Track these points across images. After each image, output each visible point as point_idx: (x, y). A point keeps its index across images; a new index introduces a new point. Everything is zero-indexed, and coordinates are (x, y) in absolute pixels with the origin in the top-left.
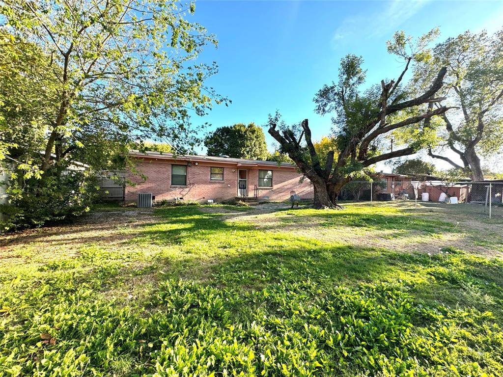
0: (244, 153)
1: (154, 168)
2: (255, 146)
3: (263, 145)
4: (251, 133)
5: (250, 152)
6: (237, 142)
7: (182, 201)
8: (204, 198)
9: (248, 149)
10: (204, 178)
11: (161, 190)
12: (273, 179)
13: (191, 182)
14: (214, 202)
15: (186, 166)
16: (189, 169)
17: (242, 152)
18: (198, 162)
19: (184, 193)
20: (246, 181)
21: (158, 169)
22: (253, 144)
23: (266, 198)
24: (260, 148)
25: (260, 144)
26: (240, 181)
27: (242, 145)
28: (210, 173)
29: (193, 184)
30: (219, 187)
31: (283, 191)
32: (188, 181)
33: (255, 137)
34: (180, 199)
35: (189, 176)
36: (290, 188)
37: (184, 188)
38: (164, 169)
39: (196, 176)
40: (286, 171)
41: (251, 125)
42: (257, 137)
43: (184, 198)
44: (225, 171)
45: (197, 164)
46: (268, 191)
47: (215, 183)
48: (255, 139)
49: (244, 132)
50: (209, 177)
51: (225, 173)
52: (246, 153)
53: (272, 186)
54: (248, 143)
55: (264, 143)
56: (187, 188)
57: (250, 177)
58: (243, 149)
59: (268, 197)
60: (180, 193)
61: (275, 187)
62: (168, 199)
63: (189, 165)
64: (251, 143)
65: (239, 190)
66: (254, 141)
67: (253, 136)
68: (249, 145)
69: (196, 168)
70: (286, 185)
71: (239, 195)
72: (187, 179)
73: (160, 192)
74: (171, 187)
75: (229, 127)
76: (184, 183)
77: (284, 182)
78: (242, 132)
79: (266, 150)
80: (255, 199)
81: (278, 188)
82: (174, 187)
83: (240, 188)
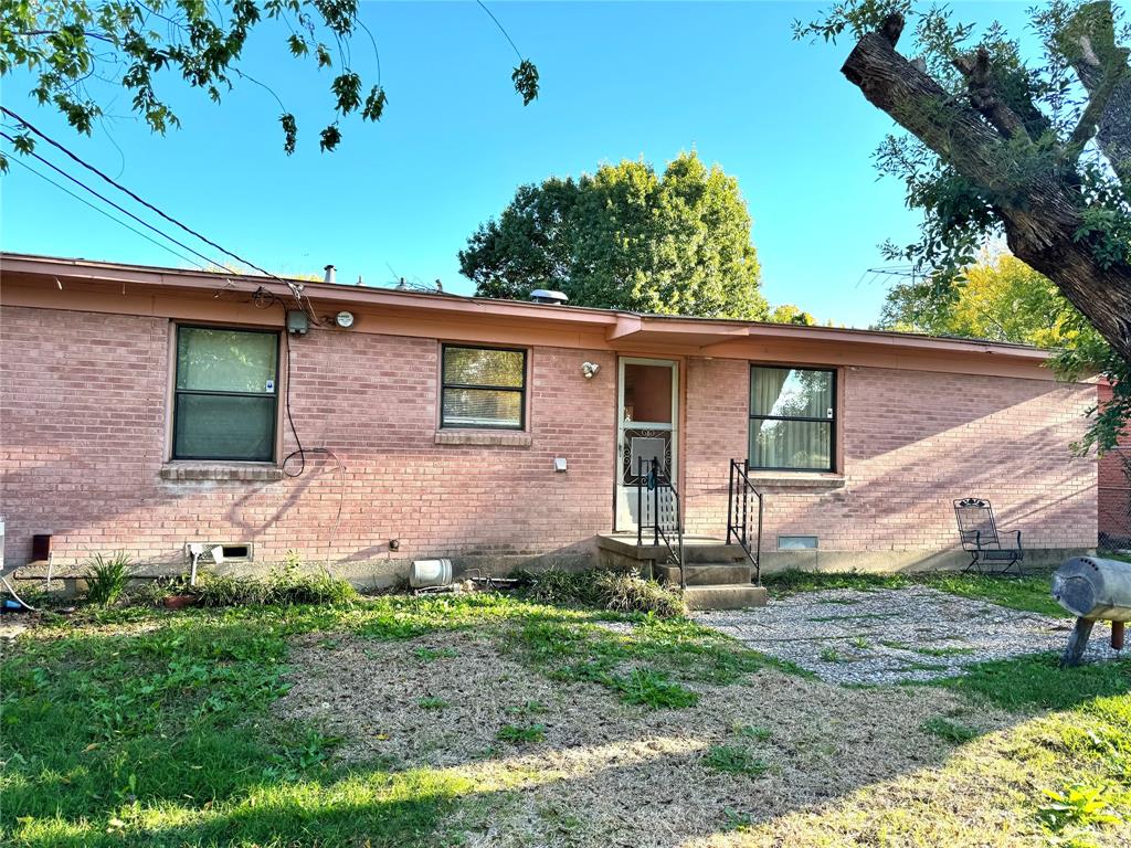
0: (647, 300)
1: (48, 346)
2: (701, 262)
3: (738, 262)
4: (681, 201)
5: (676, 294)
6: (610, 242)
7: (238, 570)
8: (392, 546)
9: (666, 277)
10: (394, 412)
11: (95, 493)
12: (844, 423)
13: (309, 439)
14: (459, 572)
15: (276, 332)
16: (296, 353)
17: (636, 294)
18: (357, 310)
19: (256, 514)
20: (667, 435)
21: (78, 352)
22: (691, 250)
23: (799, 547)
24: (725, 272)
25: (726, 256)
26: (629, 433)
27: (639, 261)
28: (434, 384)
29: (322, 453)
30: (496, 476)
31: (904, 498)
32: (285, 437)
33: (703, 218)
34: (229, 552)
35: (295, 401)
36: (951, 482)
37: (256, 478)
38: (122, 351)
39: (341, 402)
40: (921, 374)
41: (681, 164)
42: (712, 220)
43: (256, 549)
44: (534, 370)
45: (345, 321)
46: (813, 498)
47: (468, 445)
48: (703, 229)
49: (648, 197)
50: (432, 410)
51: (534, 383)
52: (656, 296)
53: (833, 470)
54: (667, 248)
55: (747, 252)
56: (274, 479)
57: (695, 413)
58: (642, 278)
59: (813, 540)
60: (230, 518)
61: (857, 473)
62: (145, 556)
63: (297, 324)
64: (679, 250)
65: (622, 491)
66: (697, 239)
67: (693, 216)
68: (674, 257)
69: (340, 344)
70: (926, 463)
71: (626, 527)
72: (283, 423)
73: (85, 510)
74: (164, 475)
75: (577, 183)
76: (258, 444)
77: (910, 440)
78: (636, 195)
79: (756, 285)
80: (735, 555)
81: (875, 484)
82: (190, 476)
83: (629, 480)
